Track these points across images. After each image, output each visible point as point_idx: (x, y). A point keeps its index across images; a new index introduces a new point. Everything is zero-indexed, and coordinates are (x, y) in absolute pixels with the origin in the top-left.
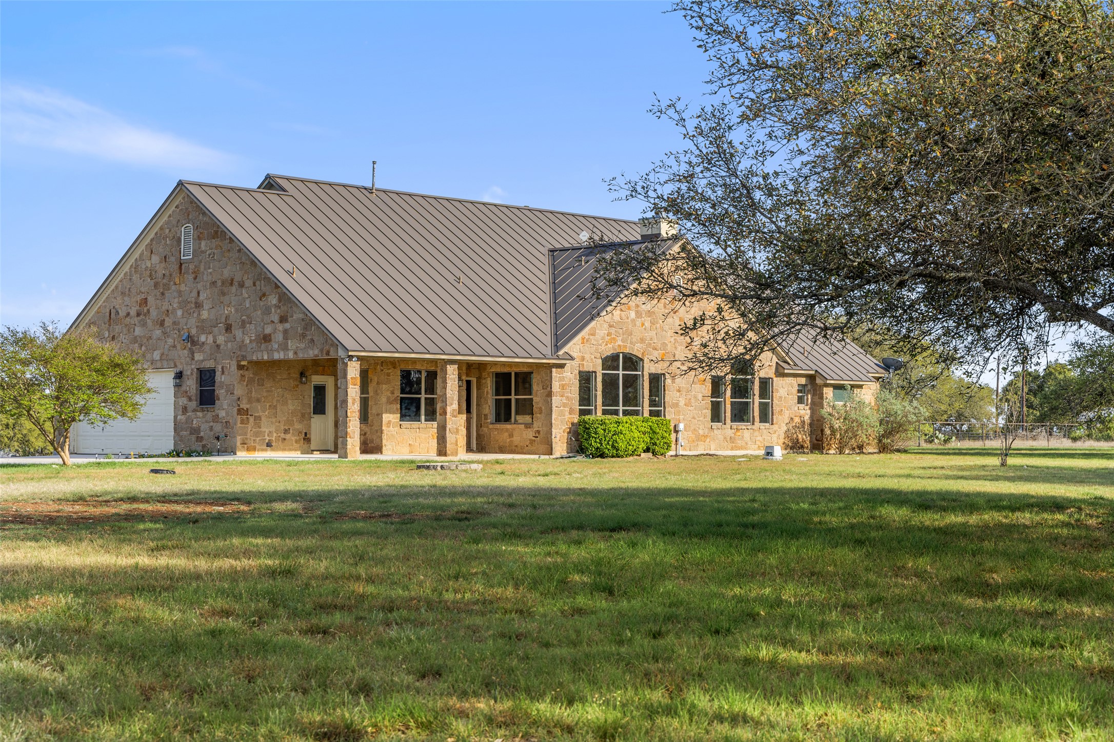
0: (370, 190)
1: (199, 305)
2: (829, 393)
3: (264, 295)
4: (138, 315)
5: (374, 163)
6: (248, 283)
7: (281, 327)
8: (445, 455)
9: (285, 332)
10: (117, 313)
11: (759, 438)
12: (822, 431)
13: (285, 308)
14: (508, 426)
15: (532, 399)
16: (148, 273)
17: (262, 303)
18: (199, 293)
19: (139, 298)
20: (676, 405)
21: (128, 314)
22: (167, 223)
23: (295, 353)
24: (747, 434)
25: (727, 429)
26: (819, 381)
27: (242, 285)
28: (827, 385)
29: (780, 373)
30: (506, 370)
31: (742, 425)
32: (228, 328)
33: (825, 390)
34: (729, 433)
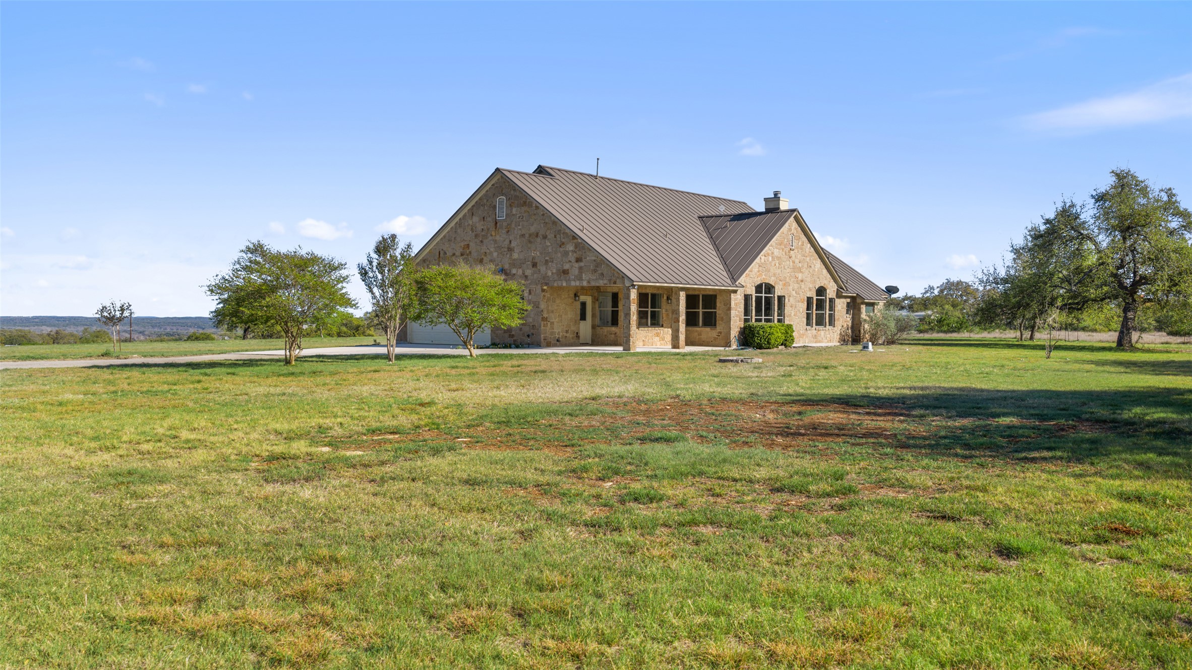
0: (596, 177)
1: (510, 250)
2: (863, 307)
3: (563, 244)
4: (462, 255)
5: (598, 159)
6: (551, 236)
7: (577, 265)
8: (678, 348)
9: (580, 268)
10: (445, 253)
11: (828, 336)
12: (860, 331)
13: (580, 253)
14: (698, 329)
15: (715, 312)
16: (470, 227)
17: (561, 249)
18: (510, 241)
19: (462, 244)
20: (790, 316)
21: (454, 254)
22: (485, 195)
23: (589, 282)
24: (822, 333)
25: (813, 330)
26: (859, 301)
27: (545, 237)
28: (863, 303)
29: (839, 295)
30: (696, 293)
31: (821, 328)
32: (534, 265)
33: (862, 306)
34: (814, 332)
